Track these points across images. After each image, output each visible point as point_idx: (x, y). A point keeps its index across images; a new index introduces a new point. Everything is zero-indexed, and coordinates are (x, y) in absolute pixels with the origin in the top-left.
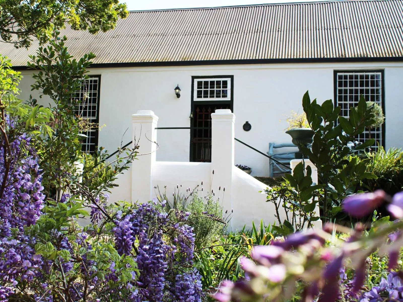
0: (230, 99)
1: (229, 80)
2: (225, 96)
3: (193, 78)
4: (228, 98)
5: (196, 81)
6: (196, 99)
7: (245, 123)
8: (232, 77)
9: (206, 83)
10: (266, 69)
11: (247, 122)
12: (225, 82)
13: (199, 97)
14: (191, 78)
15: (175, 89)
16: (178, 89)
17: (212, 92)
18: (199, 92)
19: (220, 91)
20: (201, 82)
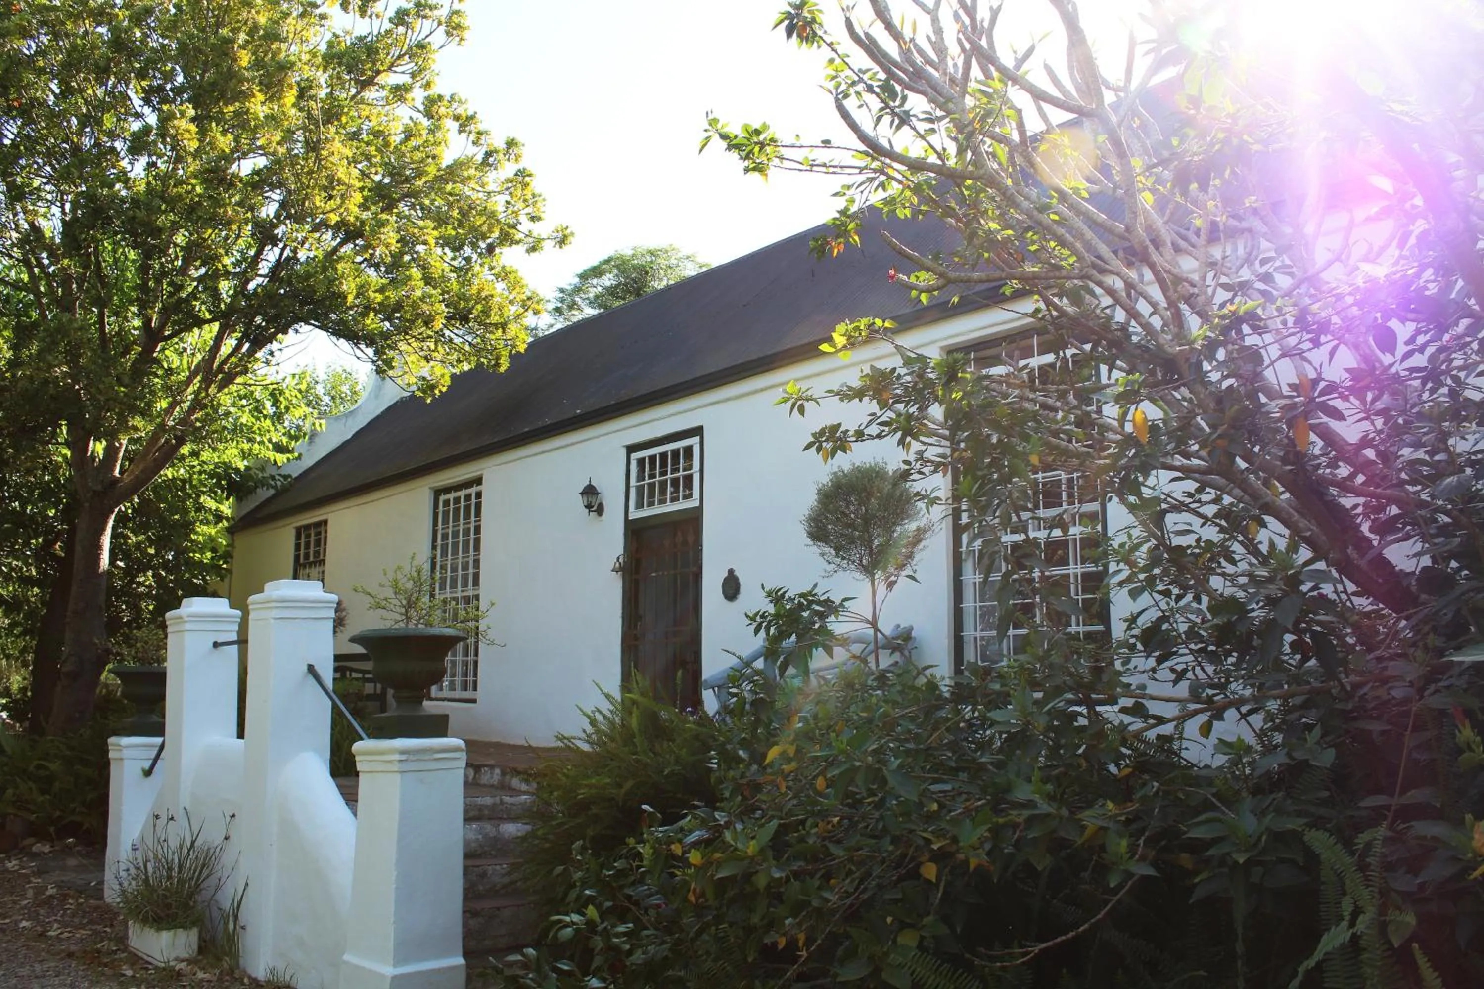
0: (697, 503)
1: (694, 441)
2: (687, 496)
3: (631, 449)
4: (694, 503)
5: (635, 457)
6: (634, 515)
7: (726, 574)
8: (698, 431)
10: (757, 391)
11: (731, 572)
12: (688, 450)
13: (639, 505)
14: (624, 452)
15: (582, 493)
16: (590, 491)
17: (663, 484)
18: (640, 490)
19: (678, 478)
20: (643, 459)
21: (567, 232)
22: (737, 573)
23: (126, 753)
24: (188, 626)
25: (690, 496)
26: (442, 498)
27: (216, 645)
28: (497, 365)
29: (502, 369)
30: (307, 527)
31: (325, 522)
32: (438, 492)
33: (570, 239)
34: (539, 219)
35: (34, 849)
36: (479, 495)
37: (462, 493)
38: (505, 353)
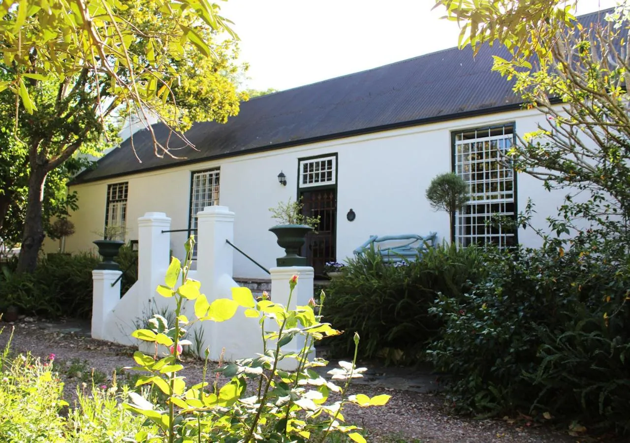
0: (334, 183)
1: (333, 158)
2: (329, 179)
3: (300, 160)
4: (333, 182)
5: (302, 163)
6: (302, 186)
7: (349, 211)
8: (336, 154)
9: (311, 164)
10: (364, 141)
11: (351, 210)
12: (330, 162)
13: (305, 182)
14: (297, 160)
15: (279, 176)
16: (281, 175)
17: (317, 175)
18: (305, 177)
19: (325, 173)
20: (307, 164)
21: (248, 65)
22: (354, 211)
23: (105, 277)
24: (153, 224)
25: (331, 179)
26: (196, 175)
27: (163, 232)
28: (223, 120)
29: (224, 122)
30: (116, 185)
31: (127, 183)
32: (193, 173)
33: (249, 68)
34: (236, 58)
35: (25, 320)
36: (217, 174)
37: (208, 174)
38: (226, 116)
